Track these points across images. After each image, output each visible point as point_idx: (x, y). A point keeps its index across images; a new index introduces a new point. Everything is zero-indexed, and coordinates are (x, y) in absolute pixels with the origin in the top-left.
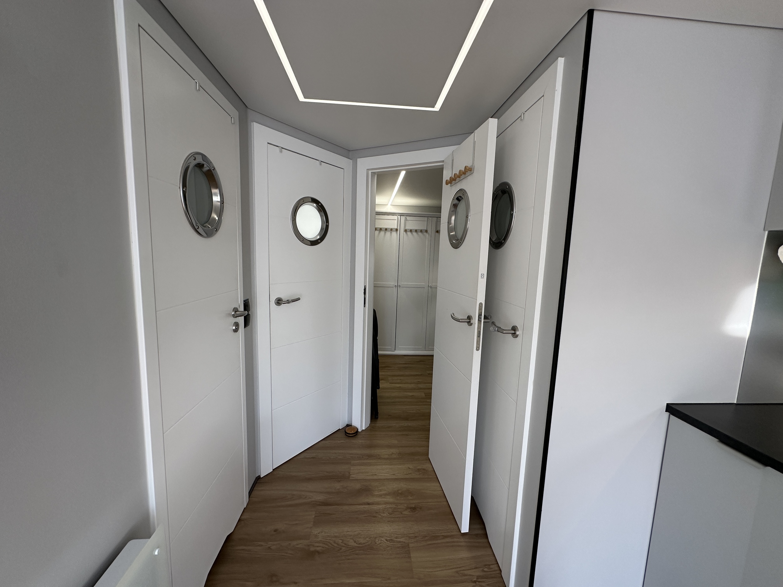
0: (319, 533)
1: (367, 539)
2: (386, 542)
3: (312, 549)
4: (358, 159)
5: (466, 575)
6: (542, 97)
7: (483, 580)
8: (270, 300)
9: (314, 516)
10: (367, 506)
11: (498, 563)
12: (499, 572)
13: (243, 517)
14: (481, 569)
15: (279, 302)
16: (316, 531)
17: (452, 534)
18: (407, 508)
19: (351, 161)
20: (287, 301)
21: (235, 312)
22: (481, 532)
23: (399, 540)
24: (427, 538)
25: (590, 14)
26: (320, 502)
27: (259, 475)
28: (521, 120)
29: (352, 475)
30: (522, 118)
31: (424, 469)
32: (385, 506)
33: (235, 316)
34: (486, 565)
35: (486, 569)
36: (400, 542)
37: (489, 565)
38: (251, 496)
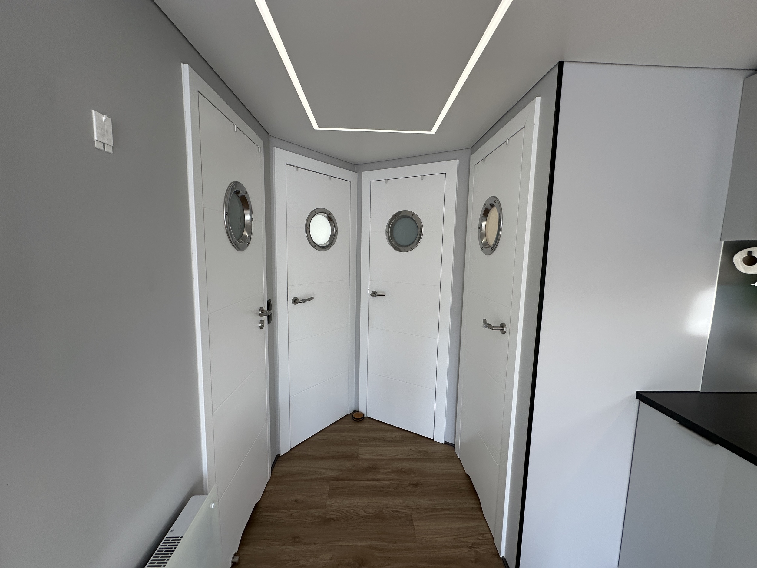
0: (333, 504)
1: (375, 510)
2: (392, 512)
3: (328, 517)
4: (363, 172)
5: (463, 542)
6: (523, 128)
7: (477, 546)
8: (288, 300)
9: (328, 489)
10: (375, 482)
11: (491, 533)
12: (492, 540)
13: (267, 489)
14: (476, 537)
15: (295, 301)
16: (330, 502)
17: (450, 507)
18: (410, 484)
19: (357, 174)
20: (303, 300)
21: (262, 311)
22: (475, 506)
23: (403, 511)
24: (427, 510)
25: (561, 65)
26: (333, 478)
27: (279, 453)
28: (506, 145)
29: (360, 455)
30: (507, 144)
31: (425, 451)
32: (391, 482)
33: (260, 315)
34: (480, 534)
35: (480, 538)
36: (404, 513)
37: (483, 534)
38: (273, 472)
